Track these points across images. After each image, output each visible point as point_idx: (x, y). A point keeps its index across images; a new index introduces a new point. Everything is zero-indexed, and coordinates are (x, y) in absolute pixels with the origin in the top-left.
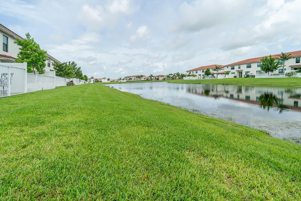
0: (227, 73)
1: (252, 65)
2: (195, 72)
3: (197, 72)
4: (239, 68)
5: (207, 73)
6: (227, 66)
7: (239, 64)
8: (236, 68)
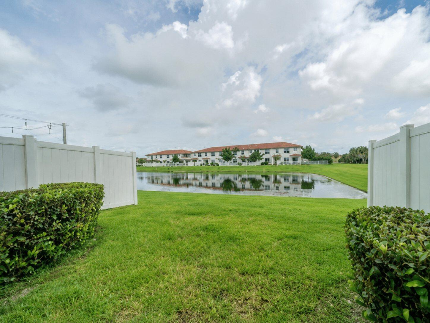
0: (195, 161)
1: (216, 154)
2: (159, 157)
3: (161, 158)
4: (206, 155)
5: (175, 160)
6: (195, 153)
7: (206, 151)
8: (203, 155)
